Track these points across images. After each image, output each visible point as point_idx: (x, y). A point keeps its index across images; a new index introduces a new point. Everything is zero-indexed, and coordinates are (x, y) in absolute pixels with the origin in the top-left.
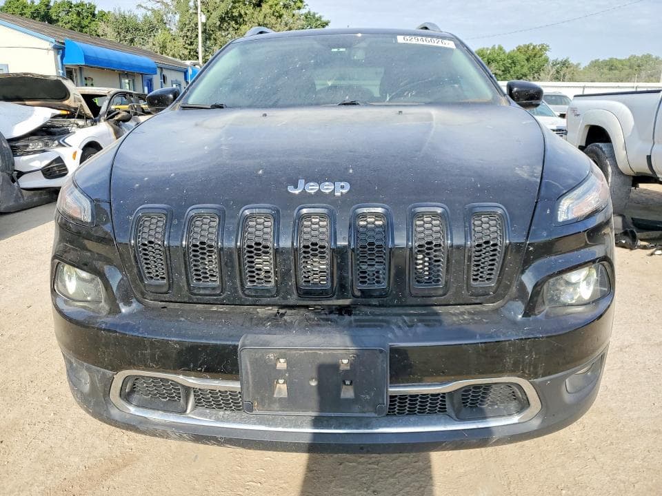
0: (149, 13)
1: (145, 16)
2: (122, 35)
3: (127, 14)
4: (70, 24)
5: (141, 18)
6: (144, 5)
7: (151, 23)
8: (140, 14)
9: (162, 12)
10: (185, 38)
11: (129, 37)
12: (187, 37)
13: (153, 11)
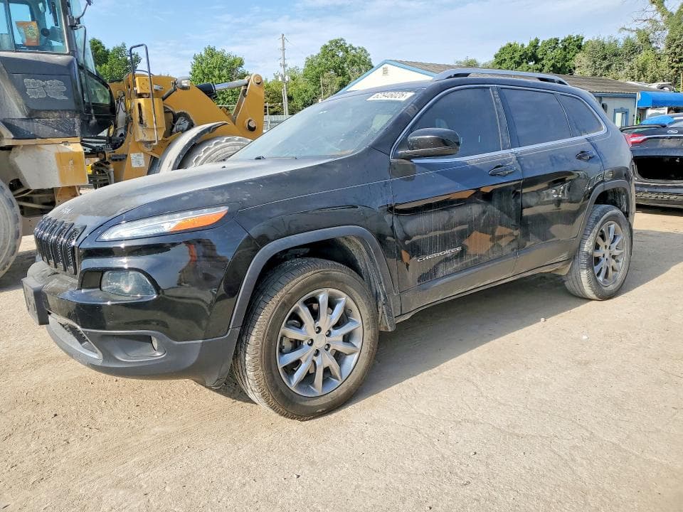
0: (633, 35)
1: (628, 40)
2: (598, 63)
3: (606, 41)
4: (553, 61)
5: (622, 42)
6: (627, 27)
7: (633, 45)
8: (621, 38)
9: (649, 31)
10: (673, 55)
11: (605, 63)
12: (675, 54)
13: (638, 31)
